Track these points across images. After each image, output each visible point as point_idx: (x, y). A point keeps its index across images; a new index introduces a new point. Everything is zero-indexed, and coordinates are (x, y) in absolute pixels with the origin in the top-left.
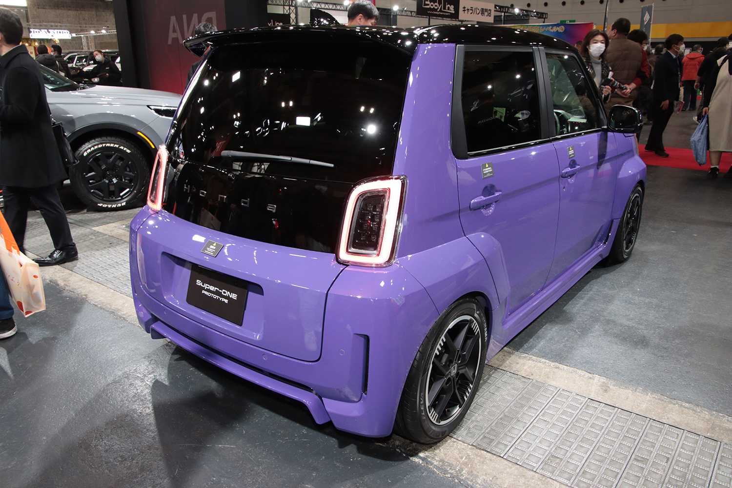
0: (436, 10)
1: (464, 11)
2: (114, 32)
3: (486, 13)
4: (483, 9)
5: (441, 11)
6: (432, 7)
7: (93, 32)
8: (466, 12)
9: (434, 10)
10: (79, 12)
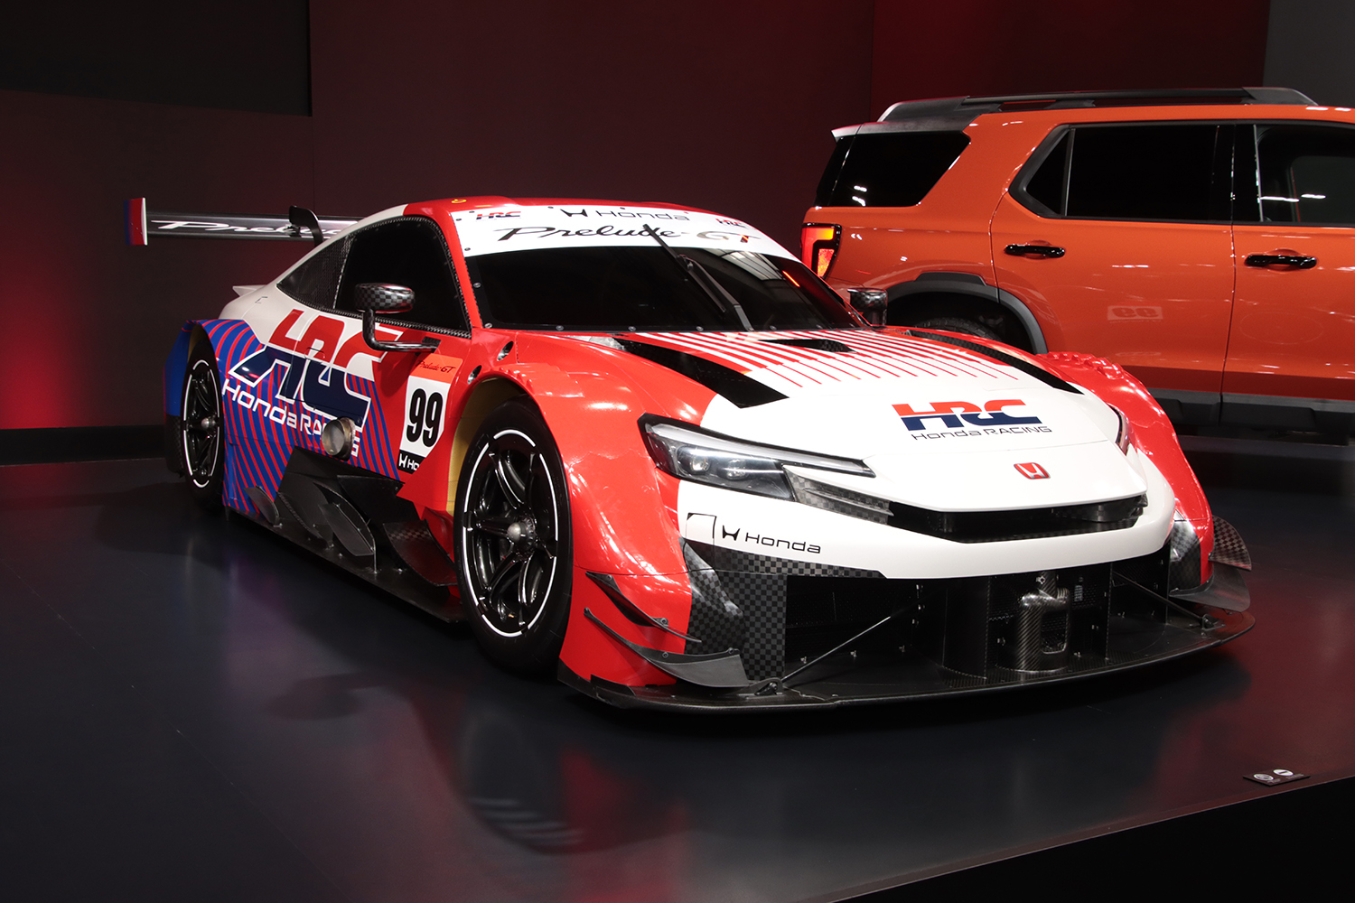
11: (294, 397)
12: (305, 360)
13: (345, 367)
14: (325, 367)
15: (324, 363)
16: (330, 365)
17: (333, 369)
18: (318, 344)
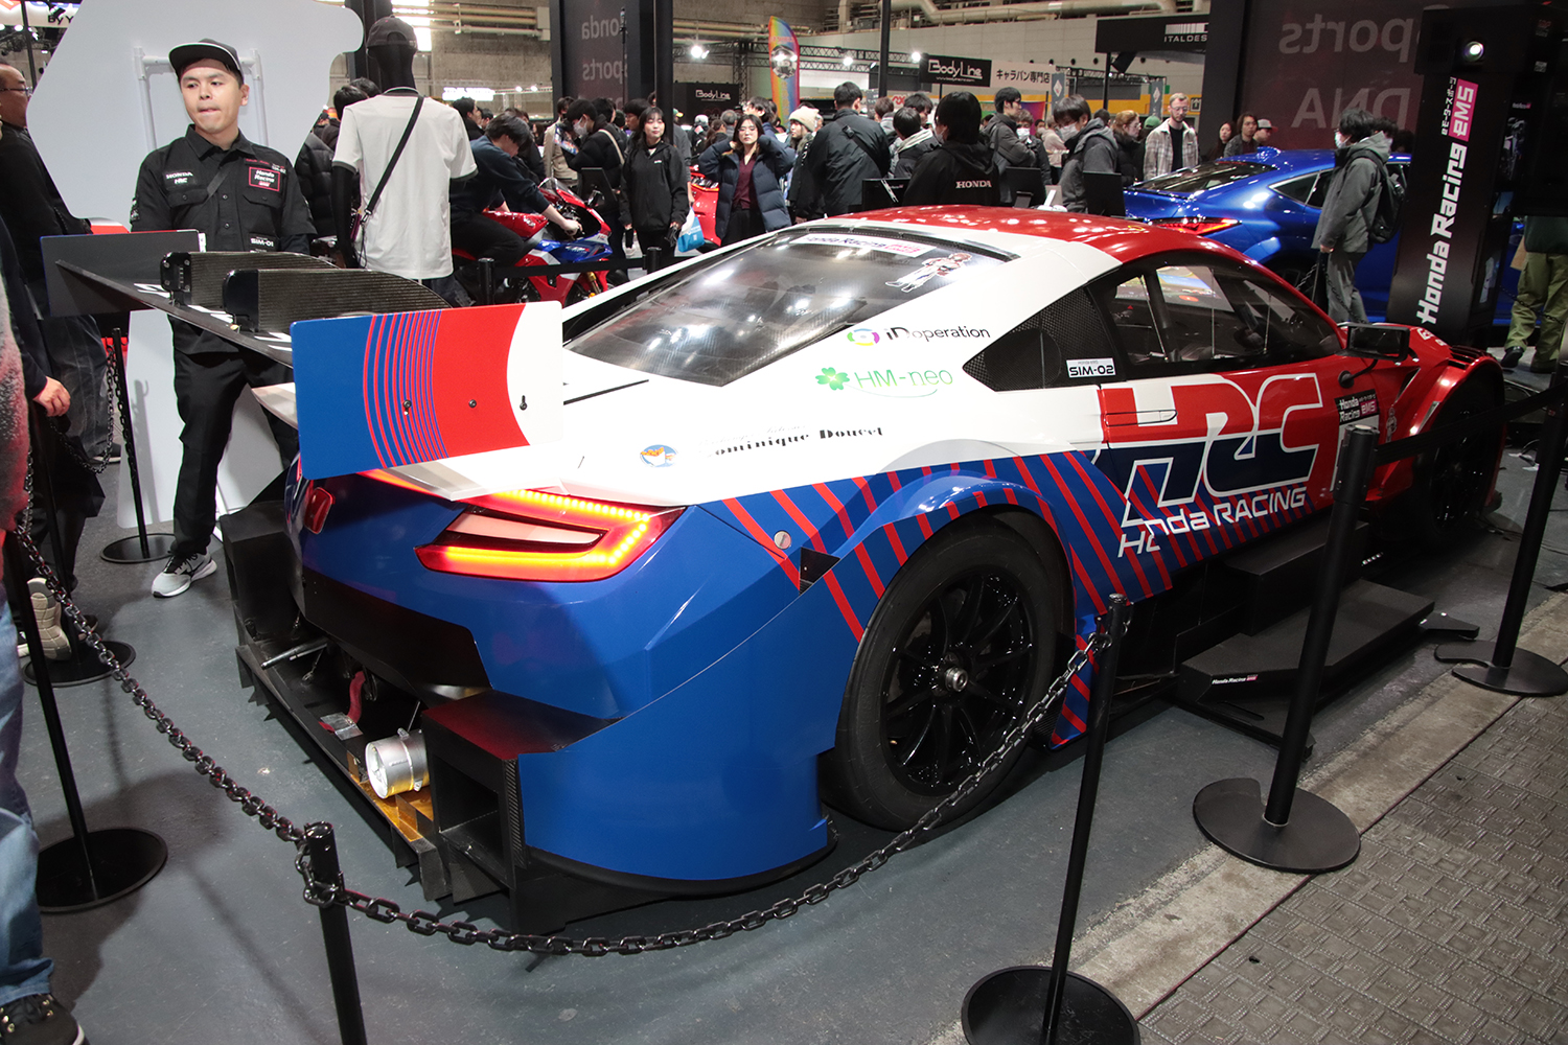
0: (951, 76)
1: (1000, 75)
2: (549, 89)
3: (1040, 79)
4: (1033, 73)
5: (958, 76)
6: (944, 72)
7: (519, 89)
8: (1003, 77)
9: (947, 75)
10: (501, 57)
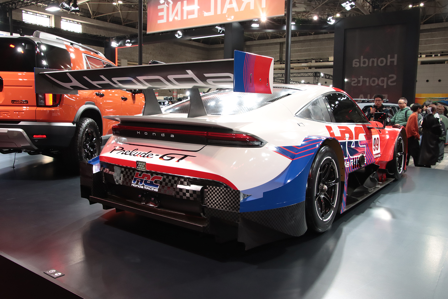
11: (347, 156)
12: (346, 142)
13: (358, 139)
14: (352, 142)
15: (352, 141)
16: (354, 141)
17: (355, 142)
18: (347, 135)
